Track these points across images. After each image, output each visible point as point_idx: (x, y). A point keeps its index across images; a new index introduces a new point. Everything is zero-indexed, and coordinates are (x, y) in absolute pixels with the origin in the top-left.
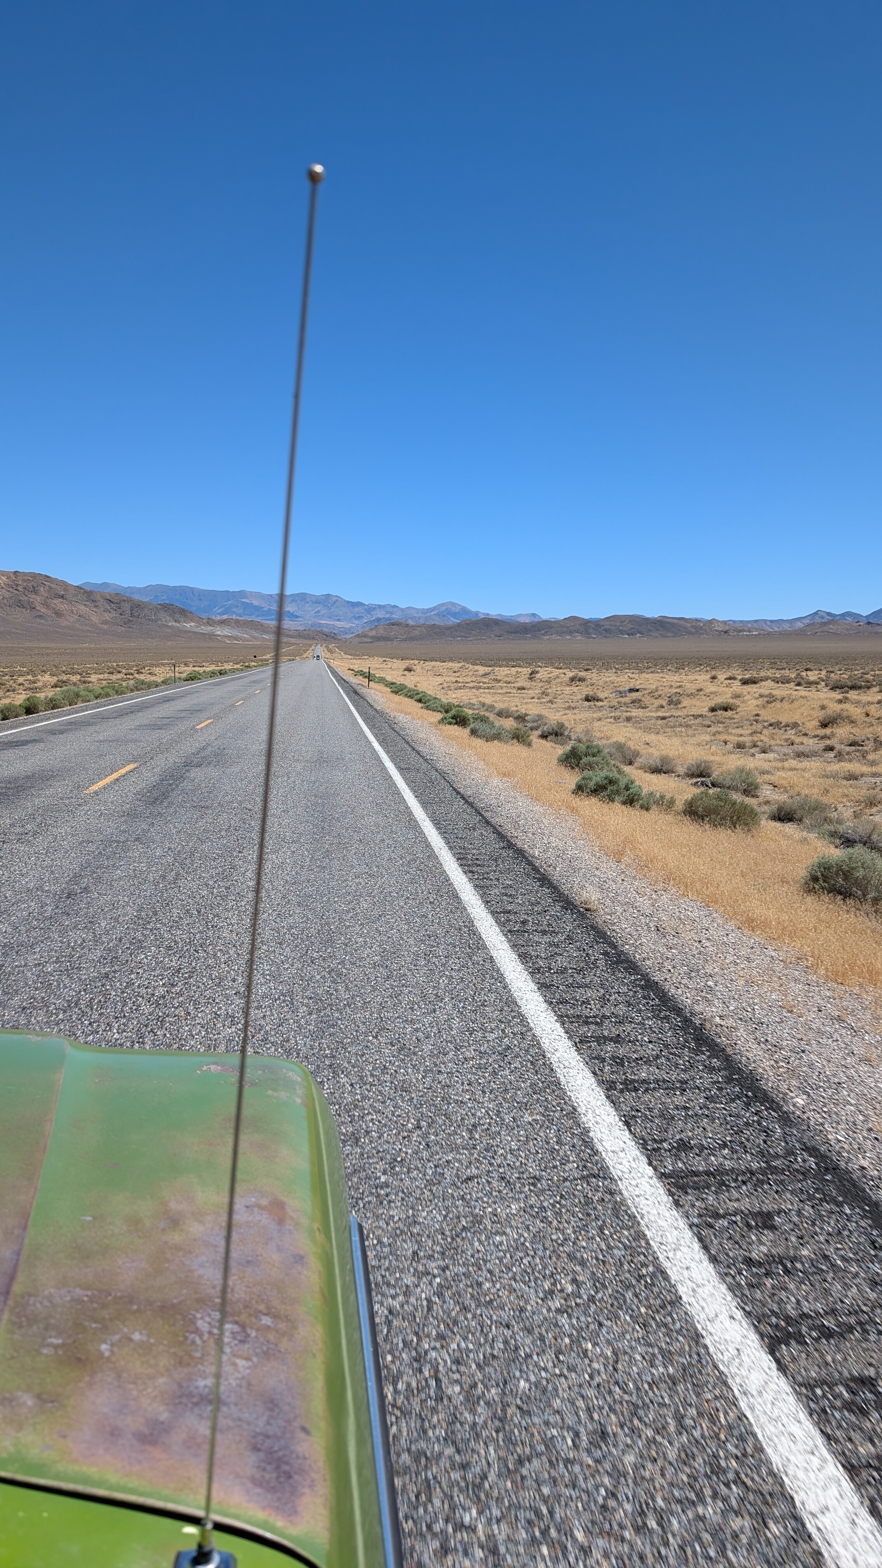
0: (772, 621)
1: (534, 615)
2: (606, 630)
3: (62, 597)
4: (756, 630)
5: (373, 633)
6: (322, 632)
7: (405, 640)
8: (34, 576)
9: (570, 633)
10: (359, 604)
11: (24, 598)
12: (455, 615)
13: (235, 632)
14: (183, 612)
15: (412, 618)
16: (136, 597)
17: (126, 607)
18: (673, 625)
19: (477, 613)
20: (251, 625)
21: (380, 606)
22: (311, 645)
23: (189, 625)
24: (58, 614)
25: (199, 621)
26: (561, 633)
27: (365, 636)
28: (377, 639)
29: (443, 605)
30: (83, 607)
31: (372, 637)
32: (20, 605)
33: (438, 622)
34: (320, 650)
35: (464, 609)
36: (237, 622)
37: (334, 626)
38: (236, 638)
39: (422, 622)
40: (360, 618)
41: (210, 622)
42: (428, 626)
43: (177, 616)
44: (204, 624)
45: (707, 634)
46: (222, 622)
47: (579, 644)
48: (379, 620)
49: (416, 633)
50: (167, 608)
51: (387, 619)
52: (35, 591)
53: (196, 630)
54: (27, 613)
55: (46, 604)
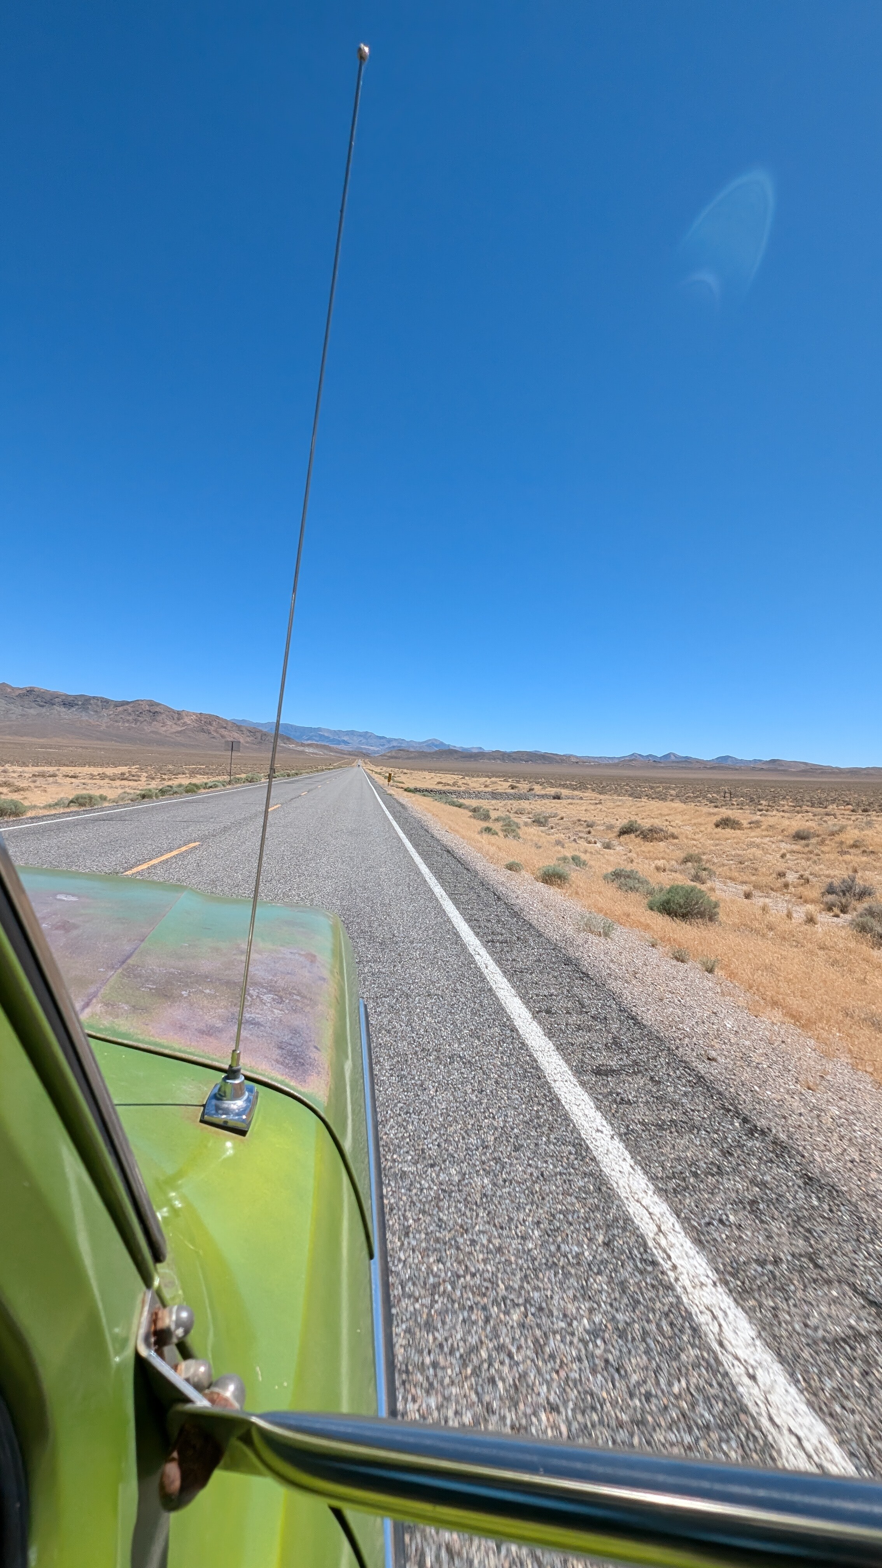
0: (609, 758)
1: (481, 748)
4: (593, 762)
6: (362, 753)
7: (407, 759)
10: (383, 738)
11: (205, 728)
12: (436, 746)
13: (315, 751)
14: (288, 739)
15: (413, 747)
17: (259, 735)
18: (548, 757)
19: (449, 746)
20: (324, 747)
21: (395, 740)
22: (355, 760)
23: (294, 746)
24: (223, 737)
25: (297, 744)
26: (489, 759)
27: (385, 756)
28: (392, 757)
29: (429, 740)
30: (235, 734)
31: (389, 757)
33: (427, 750)
35: (442, 743)
36: (317, 745)
38: (316, 754)
39: (418, 749)
40: (383, 745)
41: (303, 745)
42: (420, 751)
43: (285, 741)
44: (299, 746)
46: (309, 745)
48: (394, 747)
49: (413, 755)
50: (279, 736)
51: (398, 747)
53: (297, 749)
54: (206, 735)
55: (216, 731)
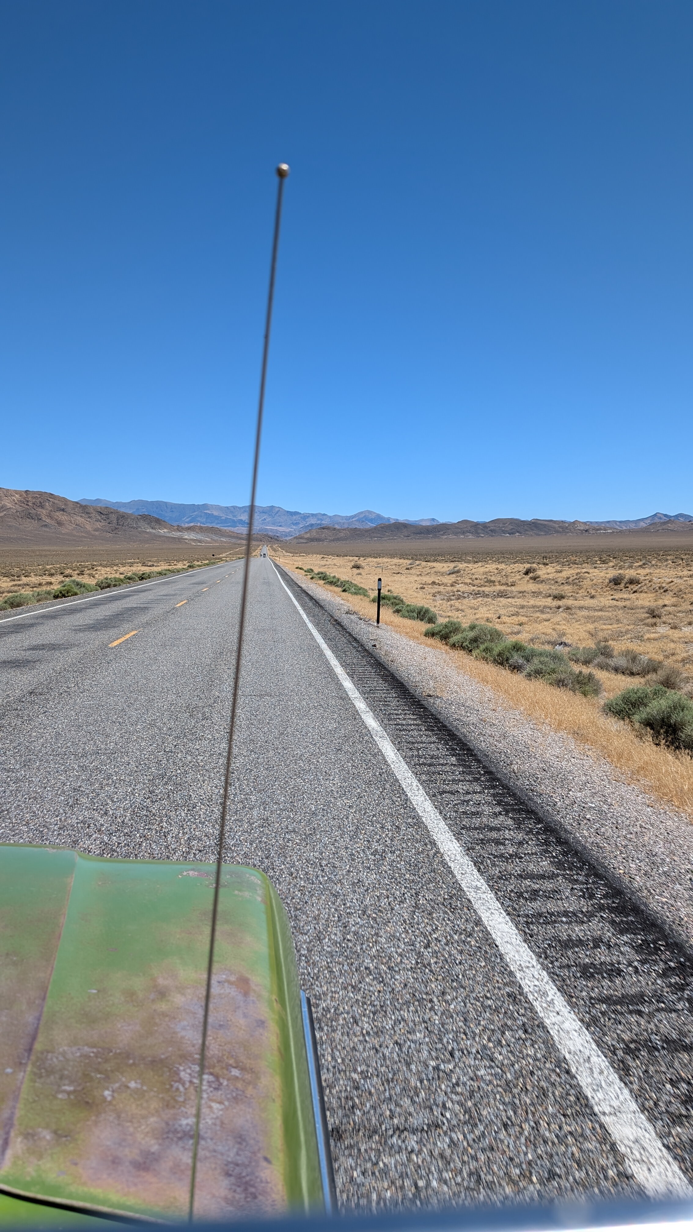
0: (620, 522)
1: (433, 520)
2: (491, 531)
3: (63, 510)
4: (611, 528)
5: (308, 535)
6: (267, 535)
7: (334, 540)
8: (41, 494)
9: (463, 533)
10: (296, 513)
11: (33, 511)
12: (371, 520)
13: (199, 537)
14: (158, 521)
15: (338, 523)
16: (122, 510)
17: (113, 517)
18: (545, 526)
19: (389, 519)
20: (212, 530)
21: (313, 515)
22: (259, 546)
23: (163, 531)
24: (60, 524)
25: (171, 528)
26: (456, 534)
28: (312, 540)
29: (362, 513)
30: (79, 518)
31: (307, 539)
32: (29, 516)
33: (358, 526)
34: (266, 549)
35: (379, 517)
36: (201, 528)
37: (277, 531)
38: (200, 541)
39: (346, 526)
40: (297, 524)
41: (179, 529)
42: (351, 529)
44: (174, 531)
45: (572, 532)
46: (189, 529)
47: (471, 542)
48: (312, 525)
49: (342, 535)
50: (145, 518)
51: (318, 525)
52: (42, 506)
53: (168, 535)
54: (35, 523)
55: (50, 516)
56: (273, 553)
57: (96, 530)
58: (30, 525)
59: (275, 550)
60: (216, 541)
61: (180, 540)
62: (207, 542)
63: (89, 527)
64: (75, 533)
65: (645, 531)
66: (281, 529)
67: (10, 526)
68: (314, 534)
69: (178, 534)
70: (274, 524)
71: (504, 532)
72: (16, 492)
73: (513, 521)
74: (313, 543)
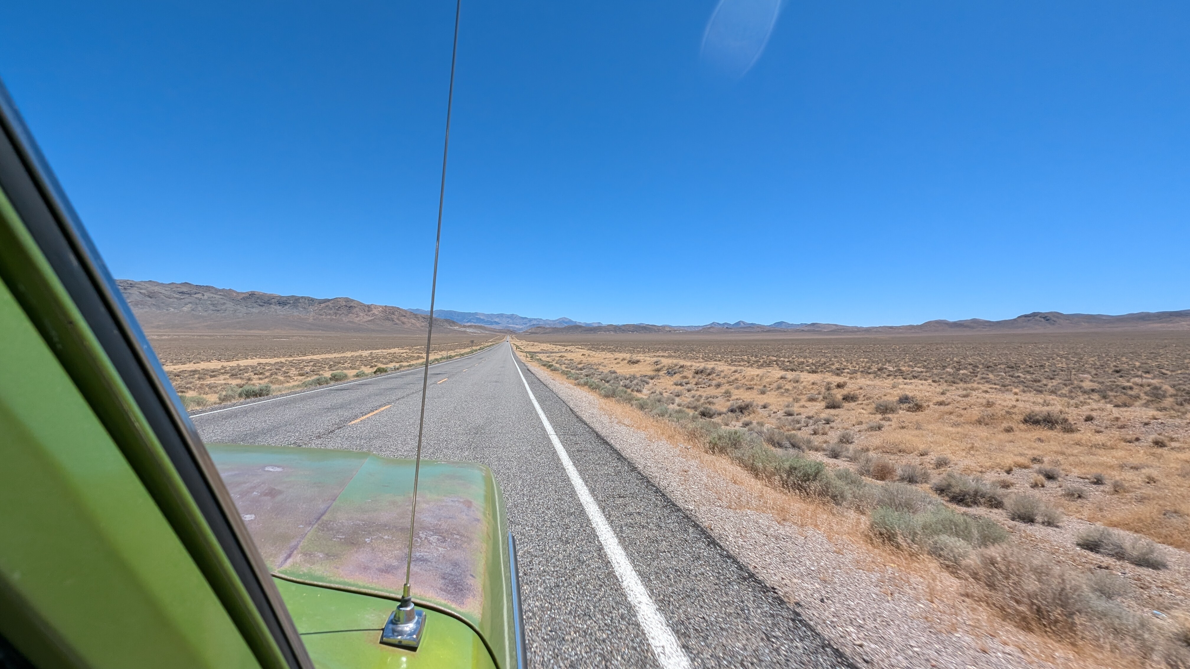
1: (599, 323)
2: (623, 330)
3: (405, 316)
5: (530, 331)
6: (509, 330)
8: (393, 307)
9: (609, 331)
10: (526, 318)
11: (389, 317)
12: (566, 323)
13: (474, 330)
15: (548, 324)
16: (435, 316)
18: (650, 328)
19: (576, 322)
20: (480, 327)
21: (535, 319)
22: (506, 336)
23: (456, 328)
24: (403, 323)
25: (460, 326)
26: (605, 331)
27: (527, 332)
29: (560, 319)
30: (413, 320)
32: (388, 319)
33: (558, 326)
34: (509, 338)
35: (571, 321)
36: (475, 326)
37: (515, 328)
38: (475, 333)
39: (552, 326)
40: (526, 324)
41: (465, 327)
42: (553, 328)
43: (451, 324)
44: (462, 327)
45: (662, 332)
46: (470, 326)
48: (534, 325)
49: (547, 331)
50: (447, 321)
51: (537, 324)
52: (393, 314)
53: (460, 330)
54: (391, 322)
55: (398, 319)
56: (511, 340)
57: (422, 327)
58: (388, 324)
59: (512, 338)
60: (483, 333)
61: (465, 332)
62: (478, 333)
63: (418, 325)
64: (411, 327)
65: (698, 332)
66: (517, 326)
67: (378, 324)
68: (533, 330)
69: (463, 329)
70: (513, 324)
71: (629, 331)
72: (380, 306)
73: (634, 326)
74: (532, 335)
